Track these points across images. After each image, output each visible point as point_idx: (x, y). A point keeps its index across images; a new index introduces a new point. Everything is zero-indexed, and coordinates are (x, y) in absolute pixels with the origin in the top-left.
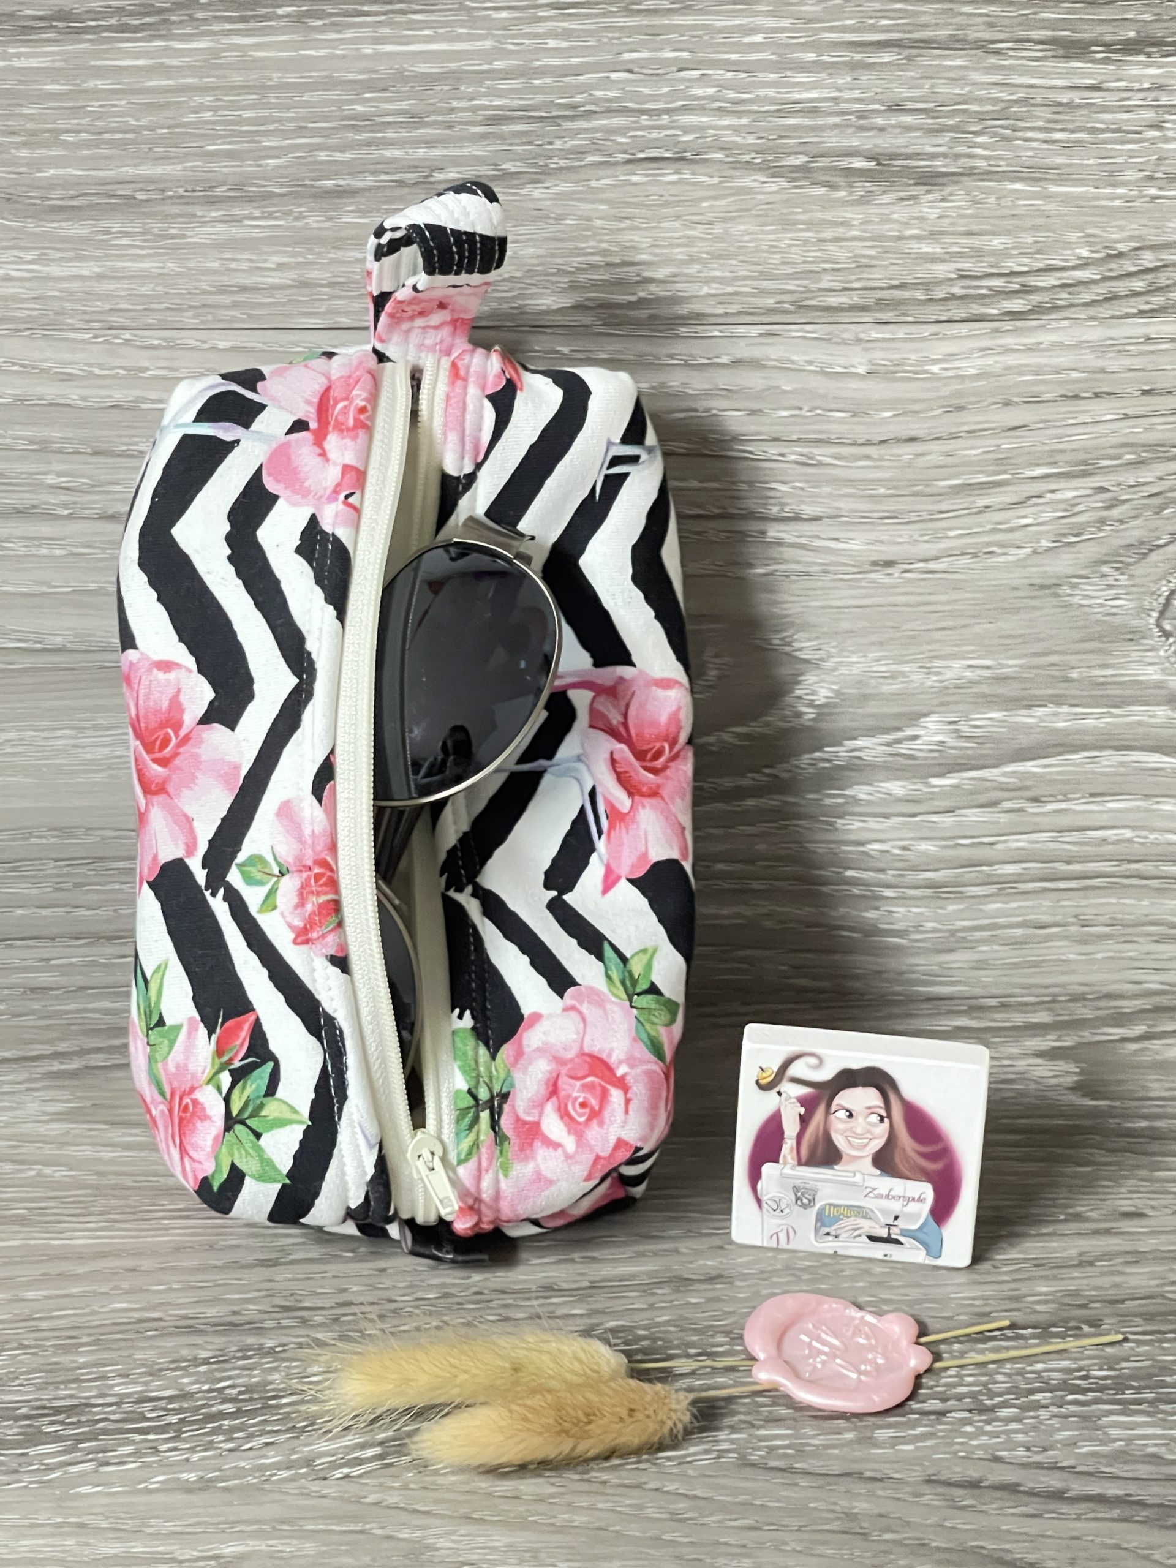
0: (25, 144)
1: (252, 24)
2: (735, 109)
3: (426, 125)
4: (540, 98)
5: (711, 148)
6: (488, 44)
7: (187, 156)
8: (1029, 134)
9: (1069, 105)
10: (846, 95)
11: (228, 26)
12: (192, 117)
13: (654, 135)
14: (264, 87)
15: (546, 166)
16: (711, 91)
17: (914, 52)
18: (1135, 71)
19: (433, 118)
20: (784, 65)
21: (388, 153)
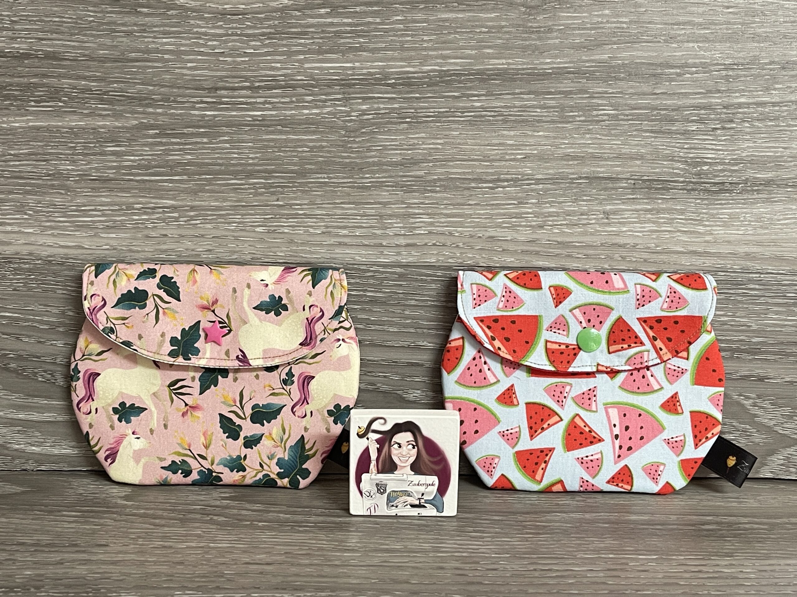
0: (503, 27)
1: (405, 76)
2: (199, 35)
3: (334, 32)
4: (284, 42)
5: (210, 18)
6: (306, 66)
7: (435, 21)
8: (69, 20)
9: (52, 32)
10: (150, 40)
11: (416, 75)
12: (432, 38)
13: (234, 25)
14: (401, 50)
15: (282, 13)
16: (210, 43)
17: (121, 57)
18: (24, 46)
19: (330, 35)
20: (178, 53)
21: (350, 20)
